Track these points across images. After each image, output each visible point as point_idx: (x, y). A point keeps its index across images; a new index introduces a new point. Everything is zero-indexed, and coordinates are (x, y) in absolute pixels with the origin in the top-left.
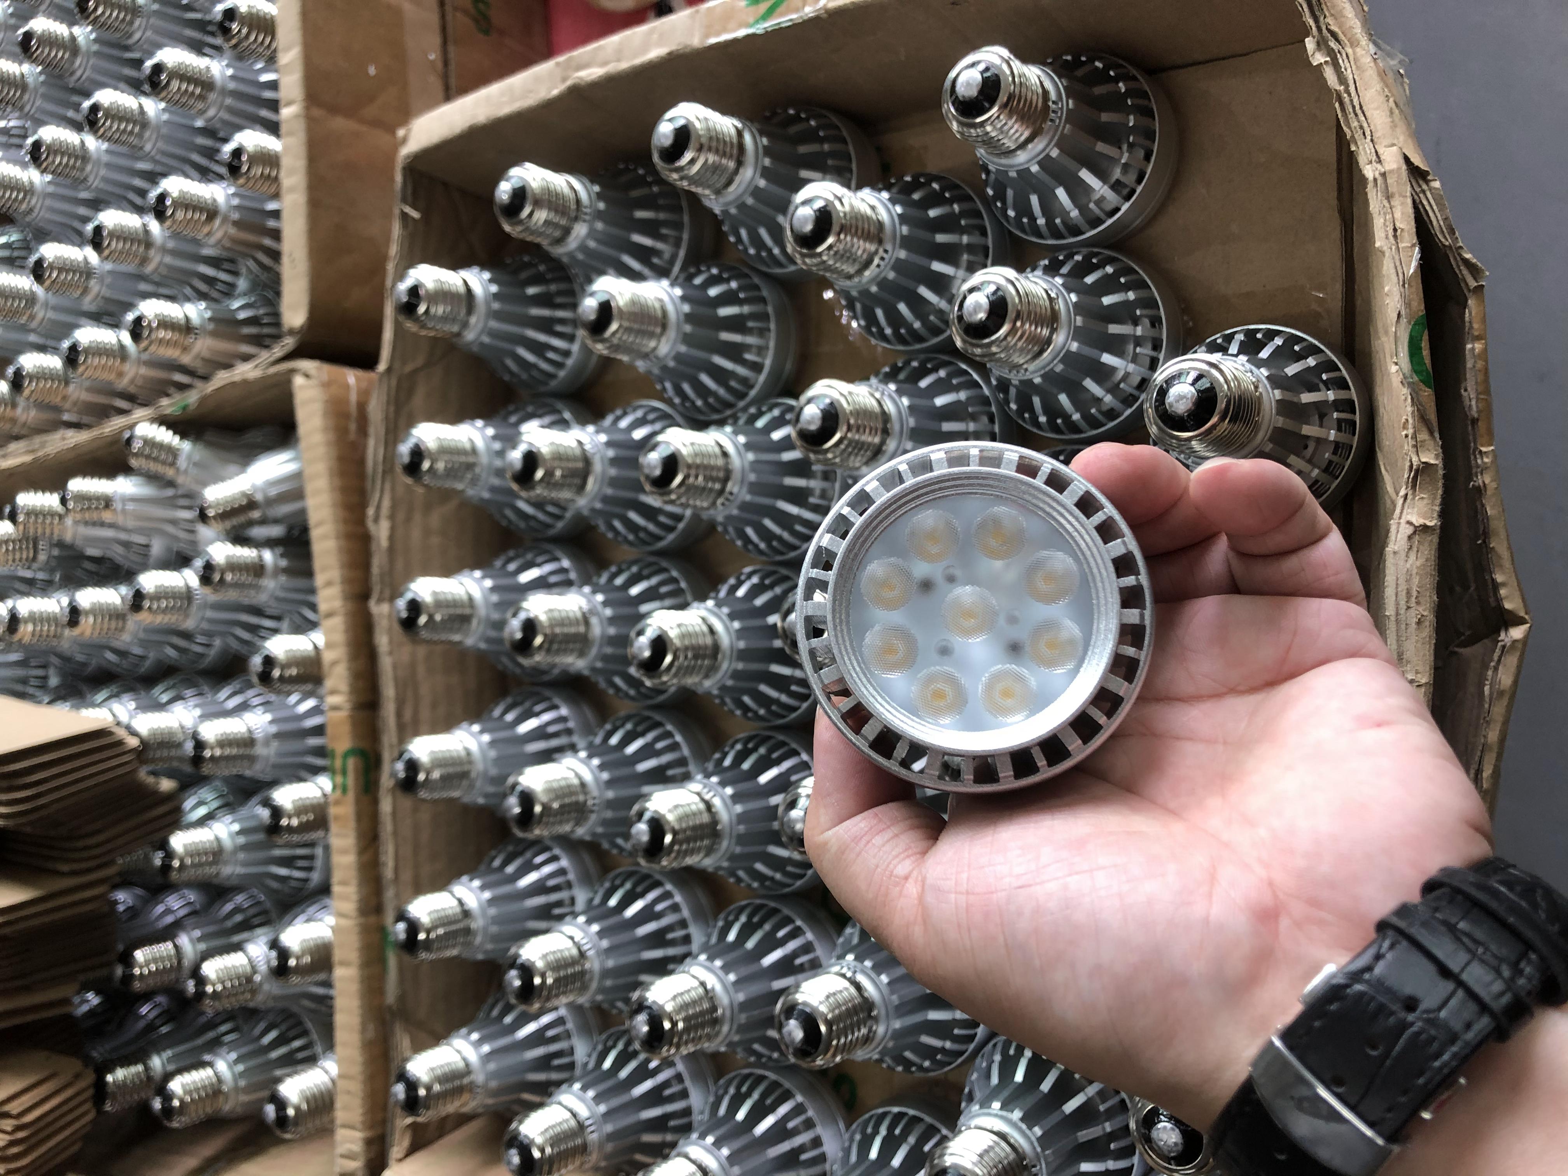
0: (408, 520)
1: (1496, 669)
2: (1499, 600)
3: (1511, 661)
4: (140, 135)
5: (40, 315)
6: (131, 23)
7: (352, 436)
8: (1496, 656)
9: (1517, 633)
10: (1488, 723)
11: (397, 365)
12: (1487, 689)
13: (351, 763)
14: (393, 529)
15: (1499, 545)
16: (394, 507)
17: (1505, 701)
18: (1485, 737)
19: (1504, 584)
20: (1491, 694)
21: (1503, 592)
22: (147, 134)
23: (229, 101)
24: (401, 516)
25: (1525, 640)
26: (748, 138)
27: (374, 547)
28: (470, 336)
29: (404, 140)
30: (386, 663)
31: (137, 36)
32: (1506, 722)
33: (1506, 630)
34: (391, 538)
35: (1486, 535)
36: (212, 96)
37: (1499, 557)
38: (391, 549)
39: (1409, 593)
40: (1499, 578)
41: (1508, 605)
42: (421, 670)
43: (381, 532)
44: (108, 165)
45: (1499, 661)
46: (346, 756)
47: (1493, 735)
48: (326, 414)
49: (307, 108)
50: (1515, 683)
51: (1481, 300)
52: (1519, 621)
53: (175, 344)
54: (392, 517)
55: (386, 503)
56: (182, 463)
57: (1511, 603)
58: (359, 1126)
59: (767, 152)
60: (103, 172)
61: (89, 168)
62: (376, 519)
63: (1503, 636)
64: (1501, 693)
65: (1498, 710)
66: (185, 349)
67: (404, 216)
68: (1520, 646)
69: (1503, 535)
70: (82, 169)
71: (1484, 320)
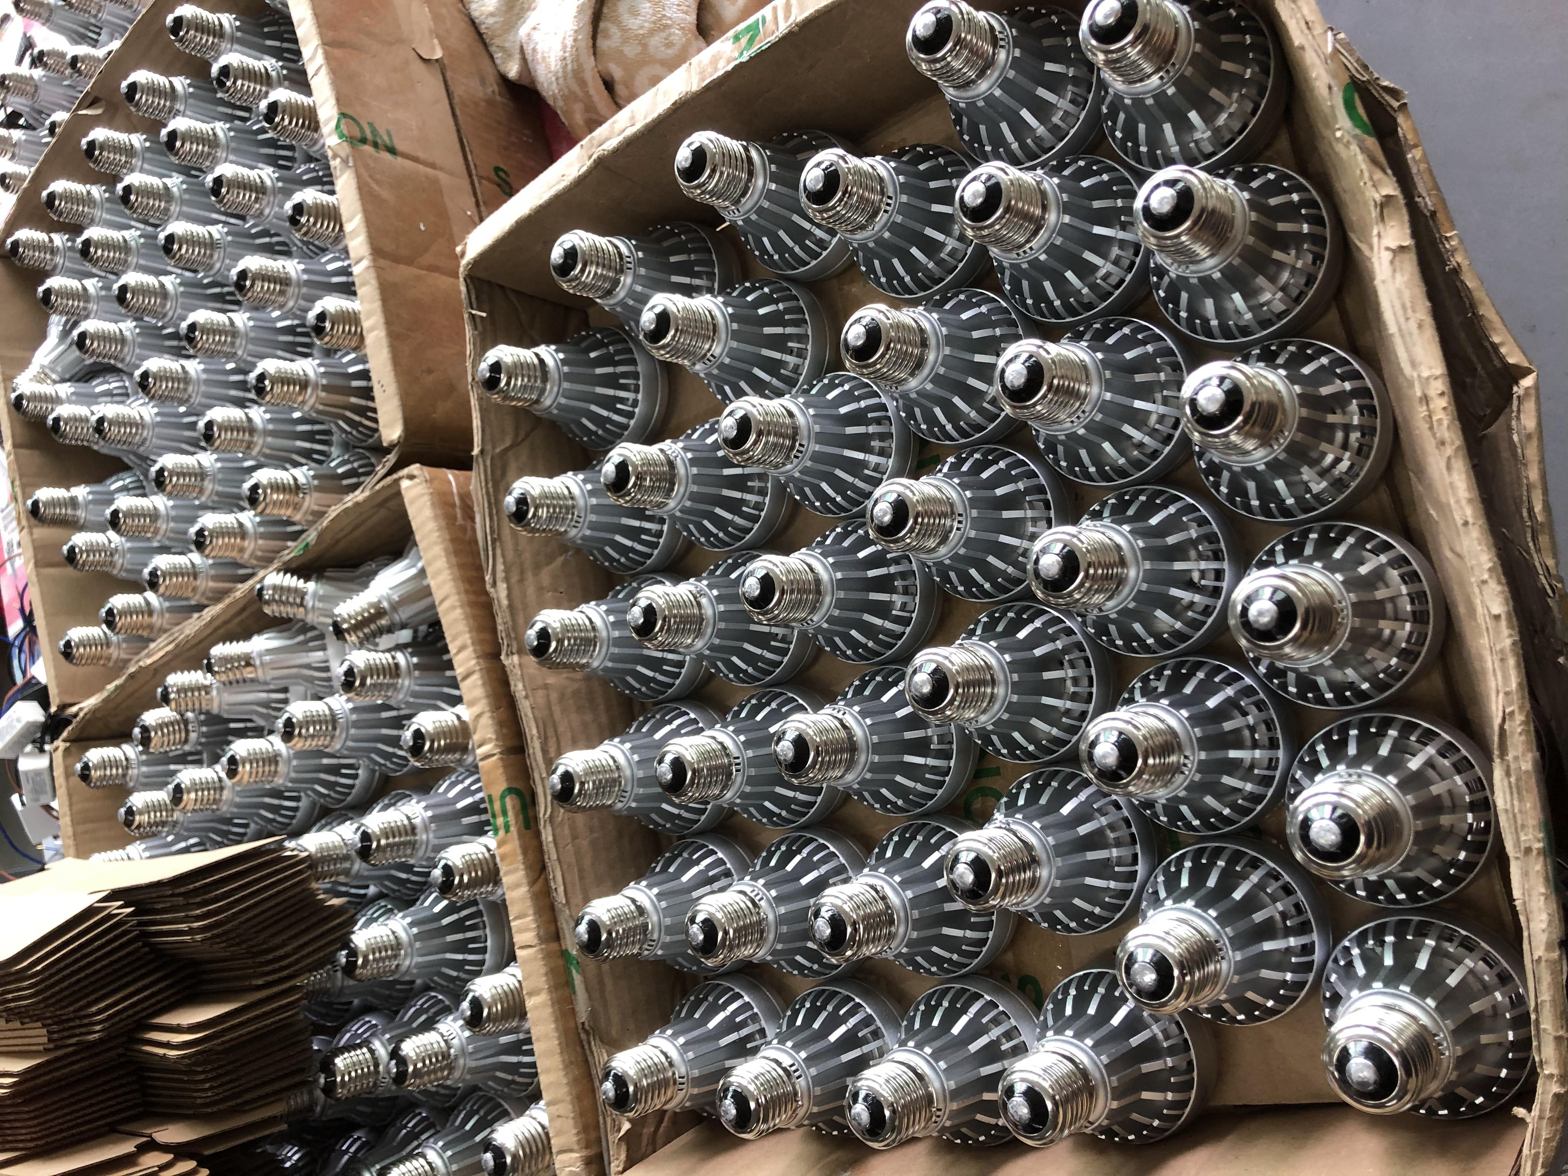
0: (521, 580)
1: (1518, 418)
2: (1502, 359)
3: (1530, 406)
4: (233, 344)
5: (164, 527)
6: (211, 256)
7: (460, 521)
8: (1515, 408)
9: (1527, 382)
10: (1525, 465)
11: (489, 447)
12: (1515, 438)
13: (509, 801)
14: (509, 588)
15: (1487, 311)
16: (507, 571)
17: (1535, 443)
18: (1527, 478)
19: (1502, 344)
20: (1520, 441)
21: (1503, 350)
22: (238, 341)
23: (304, 290)
24: (514, 579)
25: (1537, 386)
26: (754, 154)
27: (496, 607)
28: (547, 402)
29: (463, 254)
30: (525, 707)
31: (218, 266)
32: (1542, 461)
33: (1517, 383)
34: (509, 597)
35: (1473, 306)
36: (291, 290)
37: (1490, 321)
38: (511, 606)
39: (1404, 307)
40: (1496, 339)
41: (1511, 360)
42: (557, 710)
43: (501, 593)
44: (207, 382)
45: (1519, 411)
46: (503, 797)
47: (1533, 474)
48: (433, 505)
49: (374, 260)
50: (1539, 424)
51: (1408, 116)
52: (1526, 372)
53: (287, 504)
54: (507, 579)
55: (500, 567)
56: (309, 601)
57: (1514, 357)
58: (576, 1147)
59: (771, 160)
60: (203, 388)
61: (190, 388)
62: (494, 584)
63: (1515, 389)
64: (1529, 436)
65: (1531, 452)
66: (297, 507)
67: (473, 317)
68: (1533, 392)
69: (1487, 300)
70: (185, 390)
71: (1415, 131)
